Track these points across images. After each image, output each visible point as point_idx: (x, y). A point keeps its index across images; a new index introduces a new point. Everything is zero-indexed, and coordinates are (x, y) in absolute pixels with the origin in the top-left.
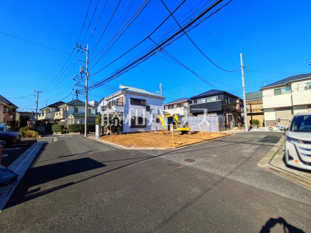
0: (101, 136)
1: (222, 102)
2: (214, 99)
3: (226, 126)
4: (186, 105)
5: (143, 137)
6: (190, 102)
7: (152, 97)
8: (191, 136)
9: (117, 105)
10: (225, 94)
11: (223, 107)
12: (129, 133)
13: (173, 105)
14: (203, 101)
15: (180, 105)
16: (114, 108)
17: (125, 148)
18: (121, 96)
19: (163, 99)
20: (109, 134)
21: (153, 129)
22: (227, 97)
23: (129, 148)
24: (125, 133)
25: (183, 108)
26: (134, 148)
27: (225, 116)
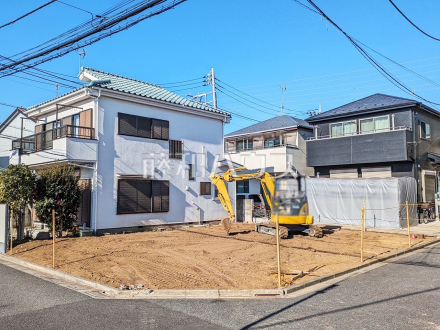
0: (16, 243)
1: (410, 134)
2: (382, 125)
3: (420, 210)
4: (294, 138)
5: (162, 246)
6: (304, 130)
7: (189, 111)
8: (318, 244)
9: (72, 136)
10: (417, 108)
11: (410, 149)
12: (113, 231)
13: (251, 140)
14: (348, 129)
15: (274, 140)
16: (60, 146)
17: (111, 292)
18: (85, 106)
19: (222, 118)
20: (42, 236)
21: (191, 215)
22: (423, 118)
23: (127, 295)
24: (100, 233)
25: (283, 149)
26: (143, 294)
27: (417, 177)
